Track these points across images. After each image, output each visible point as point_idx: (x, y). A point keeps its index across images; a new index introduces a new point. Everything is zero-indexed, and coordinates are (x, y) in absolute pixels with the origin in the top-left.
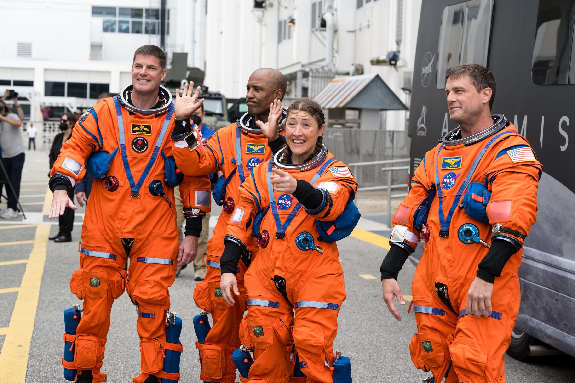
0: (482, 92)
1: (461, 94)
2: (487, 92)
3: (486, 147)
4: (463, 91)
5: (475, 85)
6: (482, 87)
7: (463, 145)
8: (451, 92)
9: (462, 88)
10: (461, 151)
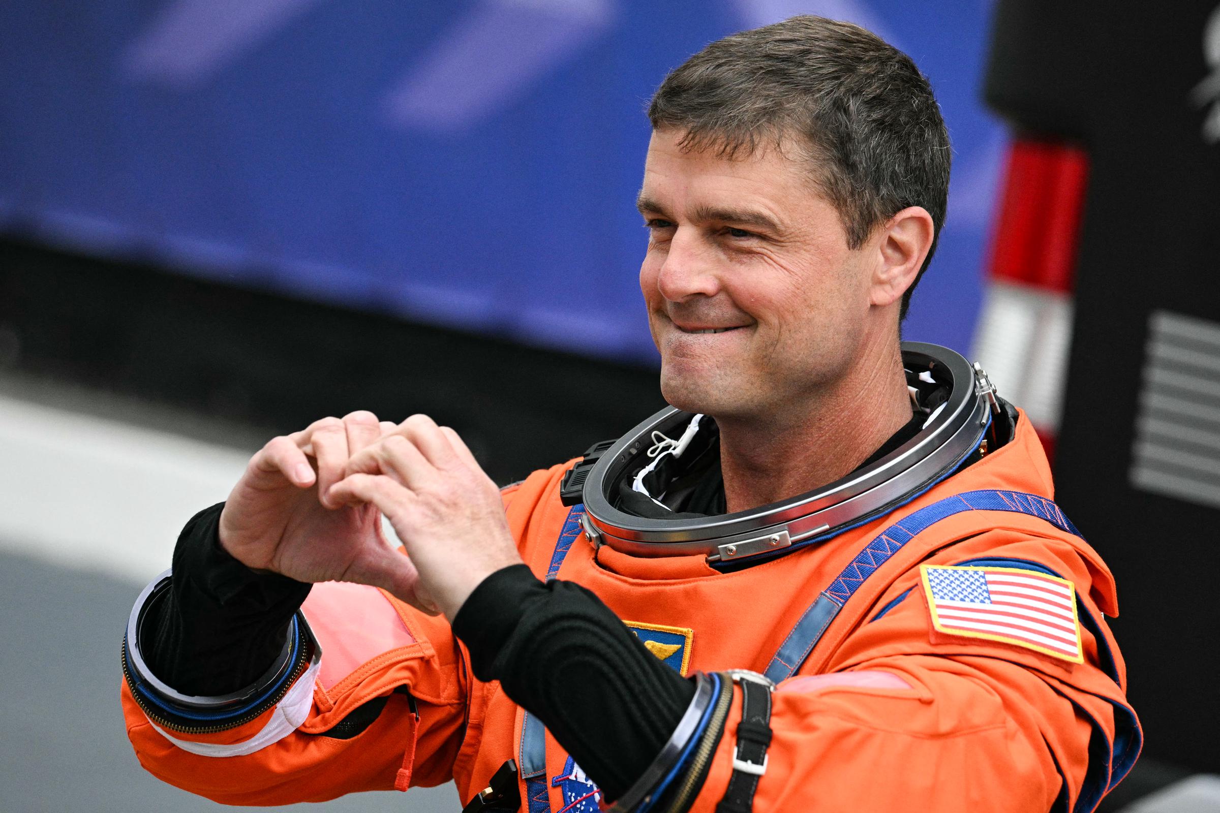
0: (878, 238)
1: (750, 252)
2: (909, 236)
3: (835, 588)
4: (762, 237)
5: (838, 201)
6: (877, 208)
7: (701, 558)
8: (685, 234)
9: (760, 219)
10: (687, 594)
